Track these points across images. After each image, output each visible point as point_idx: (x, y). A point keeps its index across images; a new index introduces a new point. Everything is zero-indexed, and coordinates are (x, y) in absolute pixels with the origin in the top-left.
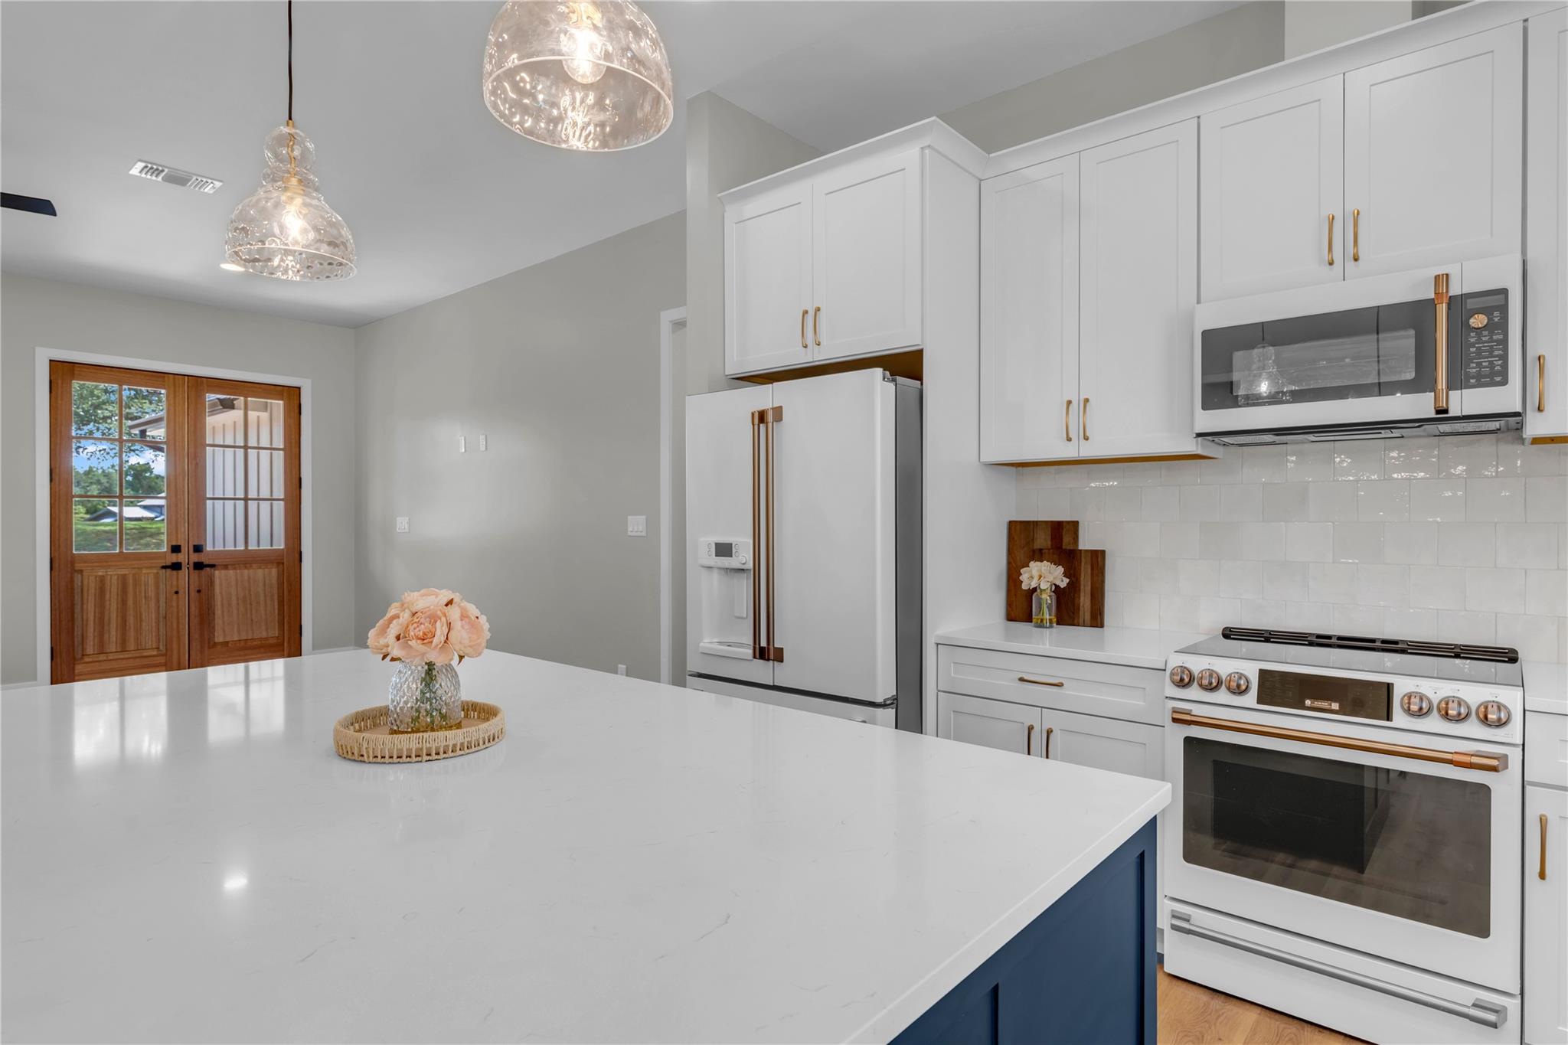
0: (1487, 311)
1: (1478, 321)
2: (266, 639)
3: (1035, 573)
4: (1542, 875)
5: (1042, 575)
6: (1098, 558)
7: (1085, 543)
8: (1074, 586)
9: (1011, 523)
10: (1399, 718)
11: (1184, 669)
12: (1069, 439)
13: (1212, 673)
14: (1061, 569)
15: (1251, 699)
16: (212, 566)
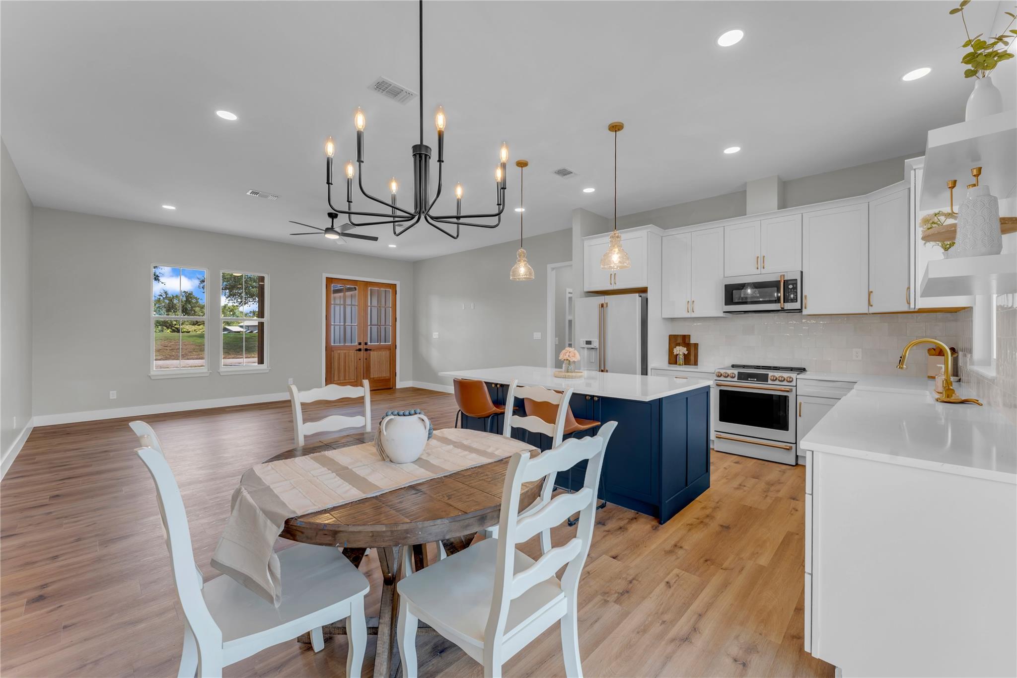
0: (793, 284)
1: (791, 287)
2: (386, 377)
3: (678, 350)
4: (800, 416)
5: (680, 350)
6: (696, 345)
7: (692, 341)
8: (689, 353)
9: (670, 336)
10: (770, 382)
11: (719, 372)
12: (688, 312)
13: (726, 373)
14: (685, 349)
15: (736, 379)
16: (370, 350)
